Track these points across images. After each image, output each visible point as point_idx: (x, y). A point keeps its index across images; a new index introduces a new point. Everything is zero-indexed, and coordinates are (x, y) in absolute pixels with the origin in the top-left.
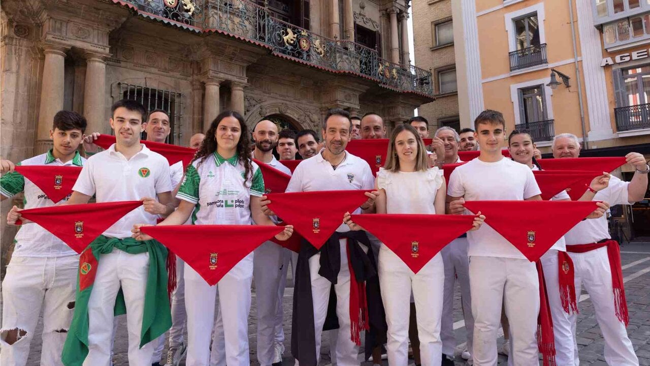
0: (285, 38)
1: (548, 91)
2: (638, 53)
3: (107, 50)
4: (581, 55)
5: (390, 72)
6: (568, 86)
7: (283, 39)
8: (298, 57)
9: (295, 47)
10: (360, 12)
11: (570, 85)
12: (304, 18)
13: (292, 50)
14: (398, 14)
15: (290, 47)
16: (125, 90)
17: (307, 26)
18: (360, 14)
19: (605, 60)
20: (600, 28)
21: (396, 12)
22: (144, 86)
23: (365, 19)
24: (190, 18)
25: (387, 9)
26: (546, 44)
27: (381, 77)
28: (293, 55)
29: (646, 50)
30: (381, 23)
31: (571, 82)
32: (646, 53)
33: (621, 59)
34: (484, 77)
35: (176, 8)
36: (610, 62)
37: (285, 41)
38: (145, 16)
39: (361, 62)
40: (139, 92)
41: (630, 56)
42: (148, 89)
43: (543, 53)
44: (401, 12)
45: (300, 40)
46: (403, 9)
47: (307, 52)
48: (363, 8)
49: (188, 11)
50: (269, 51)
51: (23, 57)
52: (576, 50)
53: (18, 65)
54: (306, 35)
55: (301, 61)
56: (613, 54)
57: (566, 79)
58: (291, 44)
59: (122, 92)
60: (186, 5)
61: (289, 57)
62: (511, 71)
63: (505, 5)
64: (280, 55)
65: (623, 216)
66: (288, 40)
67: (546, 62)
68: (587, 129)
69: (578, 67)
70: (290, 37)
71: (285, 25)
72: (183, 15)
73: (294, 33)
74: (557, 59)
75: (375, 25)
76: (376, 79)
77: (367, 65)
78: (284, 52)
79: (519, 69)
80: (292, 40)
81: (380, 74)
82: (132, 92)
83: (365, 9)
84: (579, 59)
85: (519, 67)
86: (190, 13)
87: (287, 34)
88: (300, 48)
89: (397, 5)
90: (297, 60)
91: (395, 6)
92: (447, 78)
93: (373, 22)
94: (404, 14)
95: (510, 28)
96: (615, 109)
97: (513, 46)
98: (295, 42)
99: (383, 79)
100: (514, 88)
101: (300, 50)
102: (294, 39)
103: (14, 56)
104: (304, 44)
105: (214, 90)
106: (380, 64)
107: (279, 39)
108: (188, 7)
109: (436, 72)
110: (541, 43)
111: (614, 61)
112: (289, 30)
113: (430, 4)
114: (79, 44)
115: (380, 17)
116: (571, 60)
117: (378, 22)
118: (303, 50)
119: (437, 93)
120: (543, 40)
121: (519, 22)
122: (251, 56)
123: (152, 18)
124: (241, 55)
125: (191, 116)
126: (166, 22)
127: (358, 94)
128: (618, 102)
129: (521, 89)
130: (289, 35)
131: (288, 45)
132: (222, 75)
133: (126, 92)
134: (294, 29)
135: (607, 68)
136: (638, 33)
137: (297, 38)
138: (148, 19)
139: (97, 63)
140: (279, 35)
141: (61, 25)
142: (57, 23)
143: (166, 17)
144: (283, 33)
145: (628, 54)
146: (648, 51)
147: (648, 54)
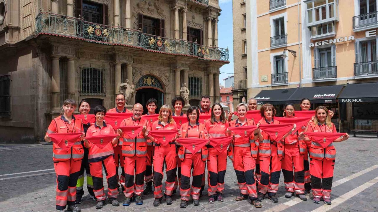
0: (150, 42)
1: (286, 59)
3: (75, 56)
5: (205, 51)
7: (149, 42)
8: (156, 50)
9: (155, 45)
10: (192, 20)
11: (296, 55)
12: (162, 28)
13: (153, 47)
15: (152, 46)
16: (82, 69)
18: (192, 22)
20: (310, 28)
21: (211, 19)
22: (90, 68)
23: (195, 24)
24: (107, 39)
25: (207, 18)
26: (287, 34)
28: (154, 49)
29: (328, 40)
30: (204, 25)
31: (297, 54)
33: (318, 44)
34: (259, 48)
35: (101, 36)
37: (150, 43)
38: (88, 41)
40: (88, 69)
41: (322, 43)
42: (91, 68)
43: (285, 39)
44: (214, 19)
45: (157, 42)
46: (215, 17)
47: (161, 47)
48: (194, 18)
49: (106, 36)
51: (44, 60)
52: (300, 38)
54: (161, 39)
55: (158, 51)
56: (314, 42)
57: (294, 53)
58: (152, 44)
59: (81, 71)
60: (105, 34)
61: (152, 50)
62: (271, 46)
63: (270, 12)
64: (148, 50)
66: (151, 43)
67: (286, 43)
68: (301, 77)
69: (300, 46)
70: (153, 40)
71: (150, 36)
72: (104, 38)
73: (154, 39)
74: (290, 41)
75: (200, 26)
76: (196, 56)
77: (192, 50)
78: (149, 48)
80: (153, 42)
81: (200, 53)
82: (85, 70)
83: (195, 18)
84: (301, 42)
85: (276, 45)
86: (107, 37)
87: (151, 40)
88: (157, 45)
89: (212, 16)
90: (156, 51)
91: (211, 17)
93: (199, 25)
94: (216, 20)
95: (272, 24)
96: (313, 69)
97: (273, 34)
98: (155, 43)
99: (201, 55)
100: (272, 55)
101: (157, 46)
102: (155, 42)
103: (41, 60)
104: (160, 44)
105: (119, 67)
106: (199, 48)
107: (147, 43)
108: (106, 35)
109: (243, 42)
111: (315, 45)
112: (152, 38)
113: (242, 5)
114: (64, 55)
115: (204, 21)
116: (297, 43)
117: (202, 24)
118: (158, 46)
119: (243, 54)
120: (286, 32)
121: (276, 22)
122: (134, 51)
123: (91, 42)
124: (130, 52)
125: (110, 78)
126: (97, 42)
127: (188, 63)
128: (315, 65)
129: (275, 56)
130: (152, 40)
131: (151, 45)
132: (122, 61)
133: (83, 70)
134: (154, 37)
135: (312, 48)
136: (325, 32)
137: (156, 41)
138: (90, 42)
139: (71, 61)
140: (147, 41)
141: (57, 48)
142: (55, 47)
143: (97, 40)
144: (149, 40)
145: (321, 42)
146: (329, 41)
147: (329, 42)
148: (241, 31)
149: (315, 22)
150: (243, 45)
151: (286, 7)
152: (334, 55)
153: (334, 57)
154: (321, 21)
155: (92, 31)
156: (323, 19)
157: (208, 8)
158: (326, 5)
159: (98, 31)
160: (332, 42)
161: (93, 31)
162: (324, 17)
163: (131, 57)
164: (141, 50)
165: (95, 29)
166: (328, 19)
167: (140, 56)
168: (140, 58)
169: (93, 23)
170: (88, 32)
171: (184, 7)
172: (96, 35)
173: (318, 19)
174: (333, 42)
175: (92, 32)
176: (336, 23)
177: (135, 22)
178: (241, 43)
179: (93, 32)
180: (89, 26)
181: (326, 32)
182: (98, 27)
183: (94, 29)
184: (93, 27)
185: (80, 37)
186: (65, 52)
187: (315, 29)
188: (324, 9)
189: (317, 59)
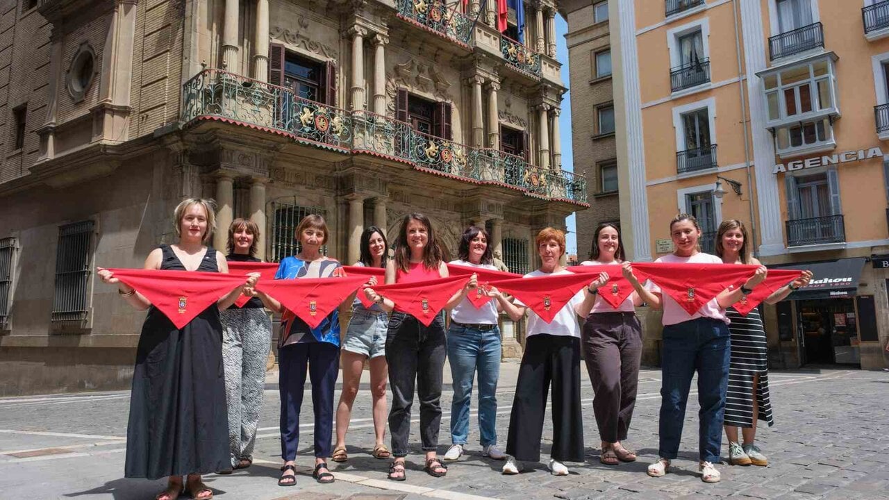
0: (427, 151)
1: (718, 201)
2: (811, 161)
3: (267, 175)
4: (753, 160)
5: (538, 178)
6: (739, 194)
7: (425, 152)
8: (440, 170)
9: (437, 159)
10: (506, 110)
11: (741, 192)
12: (445, 124)
13: (434, 162)
14: (548, 111)
15: (432, 160)
16: (277, 209)
17: (449, 136)
18: (505, 113)
19: (777, 166)
20: (773, 131)
21: (546, 108)
22: (293, 205)
23: (511, 119)
24: (339, 139)
25: (536, 105)
26: (716, 145)
27: (528, 185)
28: (436, 168)
29: (819, 158)
30: (529, 121)
31: (743, 189)
32: (819, 161)
33: (794, 167)
34: (650, 177)
35: (326, 131)
36: (783, 169)
37: (427, 154)
38: (301, 142)
39: (506, 170)
40: (290, 210)
41: (803, 163)
42: (298, 207)
43: (713, 155)
44: (552, 108)
45: (442, 151)
46: (554, 105)
47: (449, 163)
48: (508, 105)
49: (337, 132)
50: (412, 167)
51: (196, 183)
52: (748, 153)
53: (192, 189)
54: (448, 145)
55: (443, 173)
56: (785, 162)
57: (737, 186)
58: (431, 157)
59: (275, 212)
60: (335, 127)
61: (431, 170)
62: (678, 173)
63: (673, 98)
64: (422, 168)
65: (793, 340)
66: (430, 153)
67: (716, 166)
68: (758, 243)
69: (749, 171)
71: (428, 138)
72: (333, 137)
73: (436, 145)
74: (727, 162)
75: (521, 123)
76: (522, 188)
77: (512, 174)
78: (426, 165)
79: (687, 171)
80: (433, 152)
81: (527, 181)
82: (284, 210)
83: (512, 106)
84: (751, 163)
85: (689, 169)
86: (339, 135)
87: (429, 146)
88: (442, 159)
89: (547, 102)
90: (439, 173)
91: (545, 103)
92: (609, 174)
93: (520, 120)
94: (556, 110)
95: (679, 124)
96: (787, 222)
97: (681, 146)
98: (436, 154)
99: (530, 186)
100: (682, 193)
101: (441, 162)
102: (437, 151)
103: (189, 183)
104: (445, 155)
105: (358, 207)
106: (526, 171)
107: (421, 152)
108: (337, 129)
109: (598, 166)
110: (712, 144)
111: (787, 168)
112: (432, 143)
113: (591, 84)
114: (245, 170)
115: (528, 114)
116: (743, 165)
117: (526, 120)
118: (445, 162)
119: (599, 192)
120: (713, 140)
121: (688, 119)
122: (394, 171)
123: (307, 143)
124: (385, 171)
125: (335, 232)
126: (318, 146)
127: (502, 203)
128: (790, 214)
129: (688, 194)
130: (431, 148)
131: (429, 157)
132: (365, 191)
133: (278, 211)
134: (436, 140)
135: (780, 175)
136: (811, 139)
137: (439, 149)
138: (304, 144)
139: (259, 187)
140: (421, 148)
141: (231, 154)
142: (227, 152)
143: (318, 141)
144: (425, 146)
145: (800, 161)
146: (821, 159)
147: (821, 163)
148: (591, 143)
149: (786, 119)
150: (596, 172)
151: (710, 85)
152: (835, 192)
153: (835, 195)
154: (800, 116)
155: (309, 120)
156: (803, 111)
157: (538, 84)
158: (810, 82)
159: (322, 119)
160: (828, 161)
161: (311, 118)
162: (807, 107)
163: (385, 184)
164: (407, 167)
165: (315, 116)
166: (817, 112)
167: (401, 185)
168: (400, 188)
169: (311, 101)
170: (300, 120)
171: (492, 78)
172: (317, 129)
173: (791, 110)
174: (830, 160)
175: (310, 122)
176: (833, 119)
177: (391, 107)
178: (594, 168)
179: (312, 121)
180: (303, 107)
181: (813, 140)
182: (321, 110)
183: (312, 114)
184: (311, 110)
185: (285, 132)
186: (248, 165)
187: (785, 135)
188: (805, 90)
189: (794, 200)
